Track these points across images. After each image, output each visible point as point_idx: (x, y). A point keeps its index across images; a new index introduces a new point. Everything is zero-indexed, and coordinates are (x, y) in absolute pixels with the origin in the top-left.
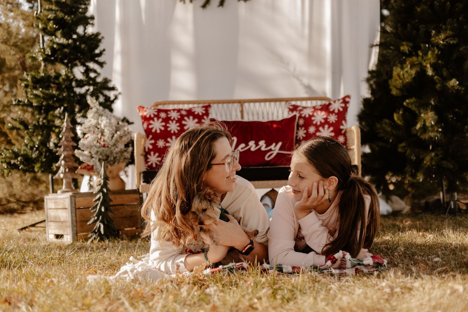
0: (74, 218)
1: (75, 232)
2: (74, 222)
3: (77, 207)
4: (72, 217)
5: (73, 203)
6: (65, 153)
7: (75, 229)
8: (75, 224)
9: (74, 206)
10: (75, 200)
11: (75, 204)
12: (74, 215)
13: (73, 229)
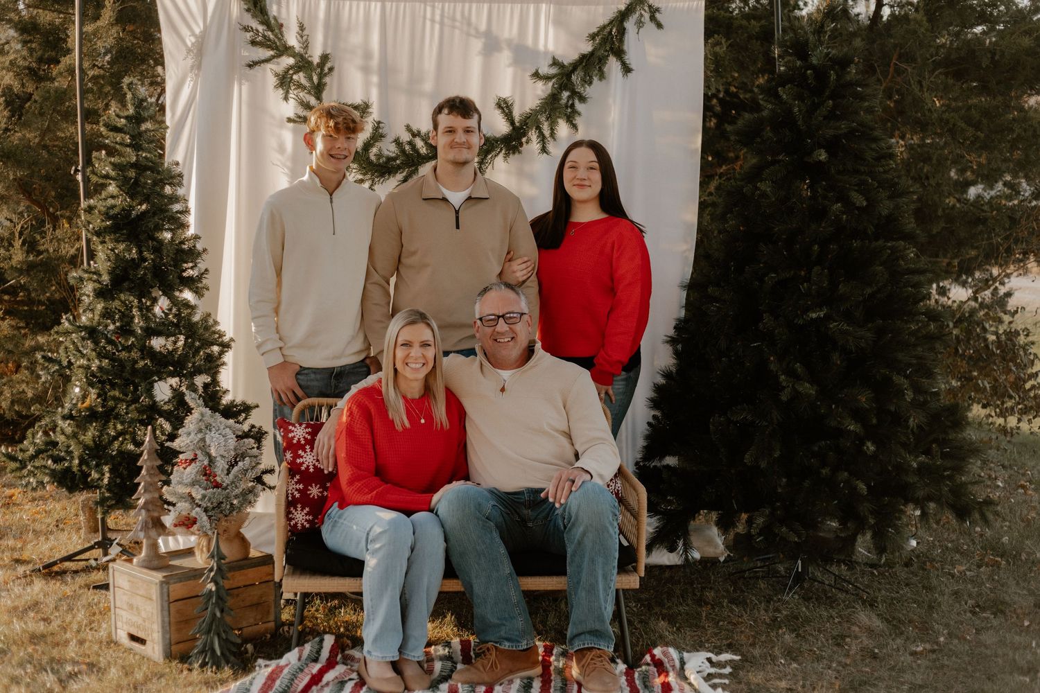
0: (167, 619)
1: (168, 641)
2: (167, 624)
3: (171, 601)
4: (163, 616)
5: (166, 595)
6: (148, 496)
7: (168, 636)
8: (168, 628)
9: (166, 598)
10: (168, 588)
11: (168, 596)
12: (166, 613)
13: (164, 637)
